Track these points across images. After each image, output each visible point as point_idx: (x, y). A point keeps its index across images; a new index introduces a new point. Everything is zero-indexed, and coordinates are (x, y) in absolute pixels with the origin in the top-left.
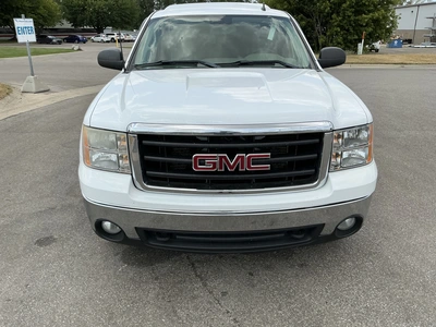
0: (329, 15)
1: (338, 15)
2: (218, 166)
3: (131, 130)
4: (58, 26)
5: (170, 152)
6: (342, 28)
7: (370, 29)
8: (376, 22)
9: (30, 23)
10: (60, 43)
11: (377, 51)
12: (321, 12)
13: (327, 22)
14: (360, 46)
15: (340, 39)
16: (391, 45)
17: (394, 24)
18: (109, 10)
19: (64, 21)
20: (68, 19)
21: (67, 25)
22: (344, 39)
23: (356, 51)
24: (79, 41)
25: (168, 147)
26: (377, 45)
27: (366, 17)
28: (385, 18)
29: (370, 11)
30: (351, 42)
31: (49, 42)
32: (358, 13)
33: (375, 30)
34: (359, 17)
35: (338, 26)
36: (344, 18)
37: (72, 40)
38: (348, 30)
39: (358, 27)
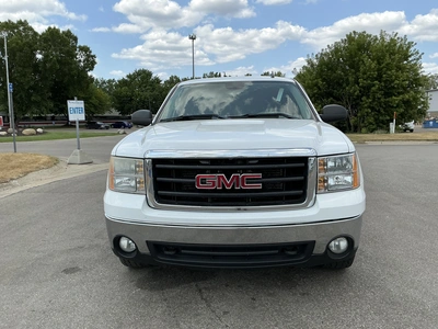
0: (359, 97)
1: (368, 98)
2: (217, 184)
3: (147, 156)
4: (107, 114)
5: (179, 173)
6: (373, 109)
7: (402, 110)
8: (407, 103)
9: (81, 104)
10: (107, 128)
11: (412, 131)
12: (350, 95)
13: (357, 104)
14: (392, 126)
15: (372, 120)
16: (426, 125)
17: (425, 104)
18: (154, 99)
19: (113, 110)
20: (117, 108)
21: (116, 113)
22: (376, 120)
23: (388, 130)
24: (125, 126)
25: (177, 170)
26: (411, 125)
27: (396, 99)
28: (416, 99)
29: (399, 94)
30: (383, 122)
31: (98, 127)
32: (388, 95)
33: (406, 110)
34: (390, 99)
35: (369, 107)
36: (374, 100)
37: (118, 126)
38: (379, 111)
39: (389, 109)
